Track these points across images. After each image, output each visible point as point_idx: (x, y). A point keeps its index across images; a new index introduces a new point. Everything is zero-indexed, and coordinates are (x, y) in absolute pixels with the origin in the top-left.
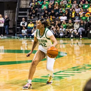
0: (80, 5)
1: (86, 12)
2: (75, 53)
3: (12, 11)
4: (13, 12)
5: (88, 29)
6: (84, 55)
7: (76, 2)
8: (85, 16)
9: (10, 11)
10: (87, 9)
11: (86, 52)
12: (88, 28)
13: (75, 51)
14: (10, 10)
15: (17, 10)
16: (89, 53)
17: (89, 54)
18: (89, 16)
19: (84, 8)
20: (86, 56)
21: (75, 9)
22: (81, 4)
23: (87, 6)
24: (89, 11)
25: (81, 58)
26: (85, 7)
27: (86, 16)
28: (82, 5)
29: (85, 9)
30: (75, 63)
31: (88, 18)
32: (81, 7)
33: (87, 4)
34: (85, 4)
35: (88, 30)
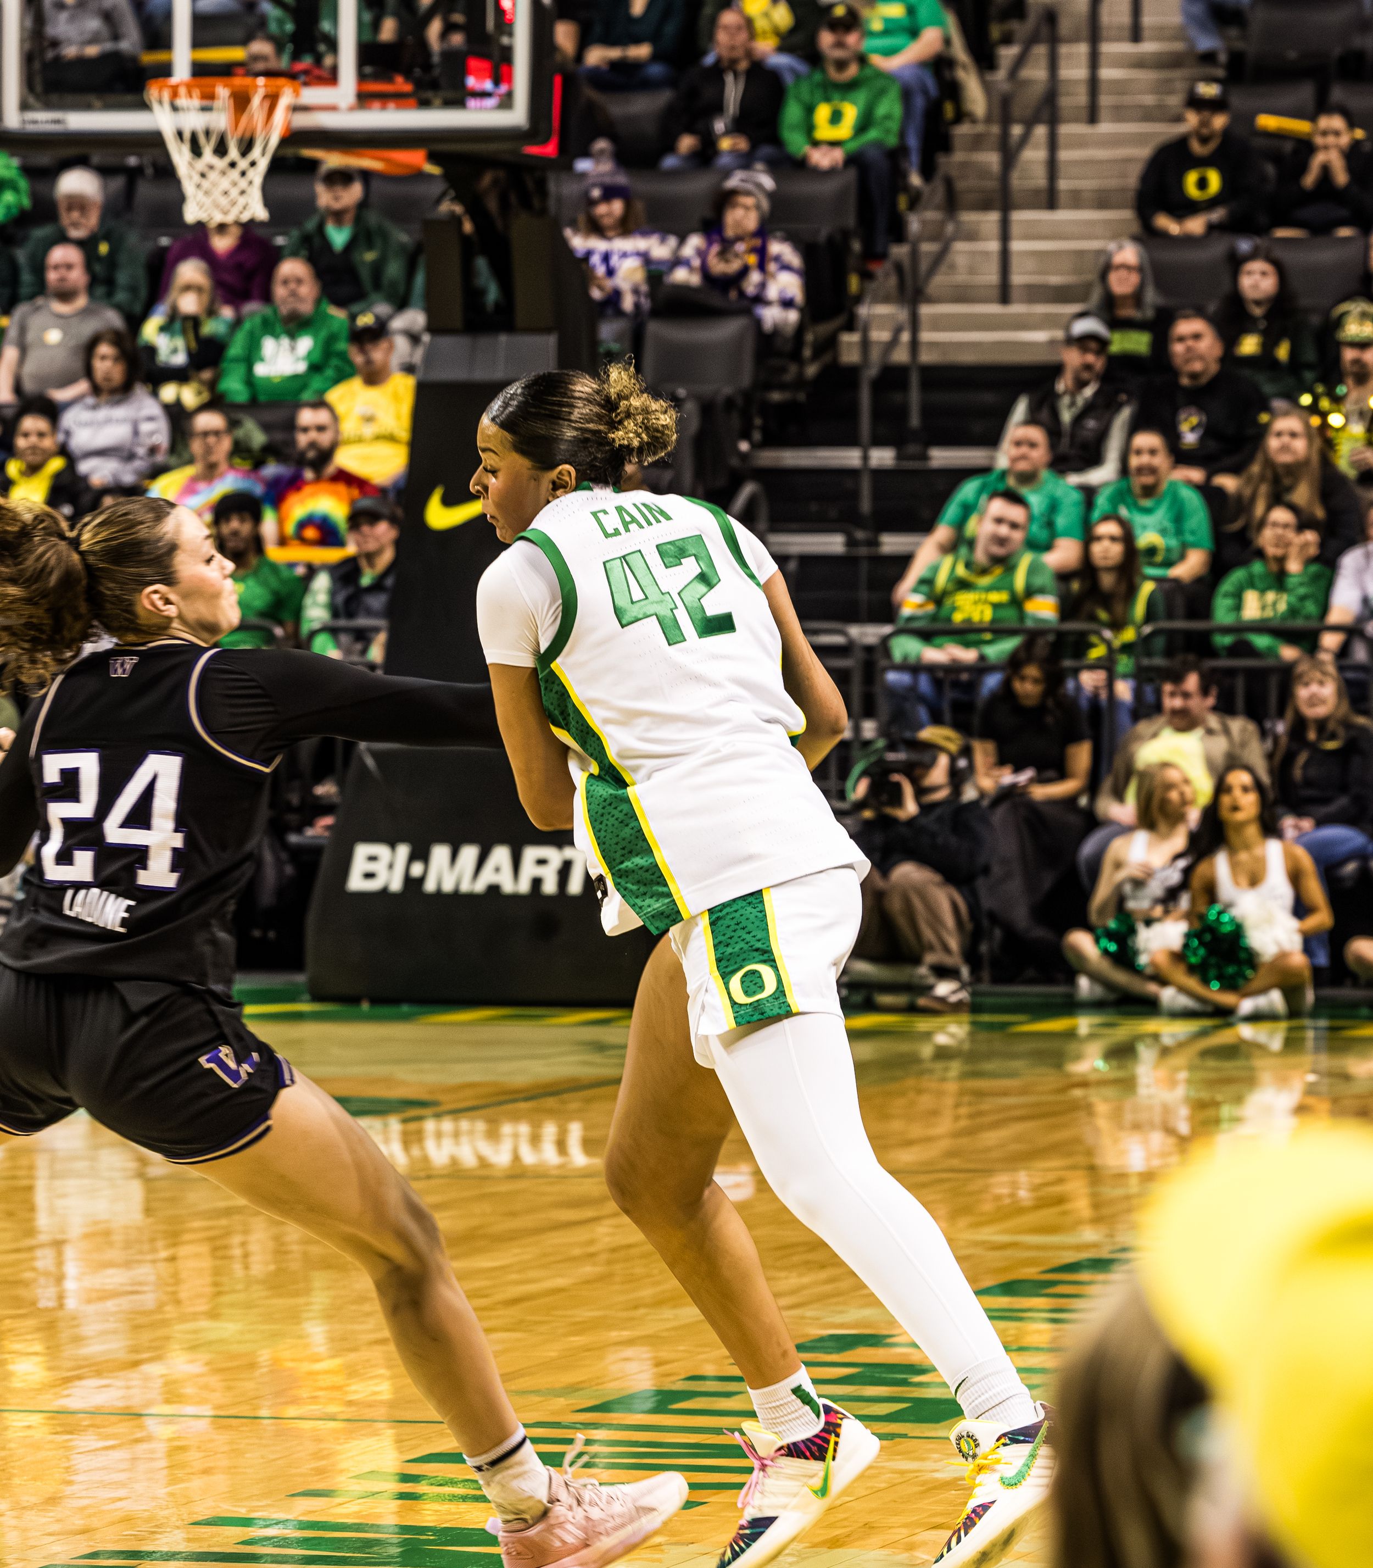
0: (151, 330)
1: (272, 469)
2: (46, 1297)
5: (325, 808)
6: (228, 1328)
7: (77, 276)
8: (257, 543)
10: (307, 417)
11: (260, 1265)
12: (325, 789)
13: (58, 1244)
16: (320, 1299)
17: (330, 1315)
18: (333, 555)
19: (233, 385)
20: (264, 1356)
21: (52, 412)
22: (189, 304)
23: (305, 344)
24: (345, 459)
25: (172, 1393)
26: (260, 370)
27: (274, 553)
28: (210, 328)
29: (253, 405)
30: (53, 1500)
31: (322, 582)
32: (180, 375)
33: (306, 308)
34: (252, 307)
35: (321, 828)
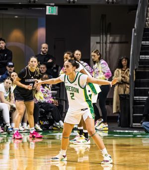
3: (117, 40)
4: (120, 43)
9: (110, 39)
14: (111, 34)
15: (134, 34)
